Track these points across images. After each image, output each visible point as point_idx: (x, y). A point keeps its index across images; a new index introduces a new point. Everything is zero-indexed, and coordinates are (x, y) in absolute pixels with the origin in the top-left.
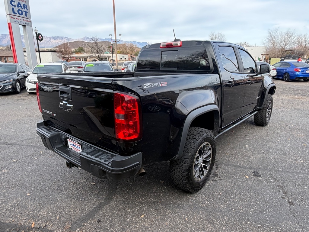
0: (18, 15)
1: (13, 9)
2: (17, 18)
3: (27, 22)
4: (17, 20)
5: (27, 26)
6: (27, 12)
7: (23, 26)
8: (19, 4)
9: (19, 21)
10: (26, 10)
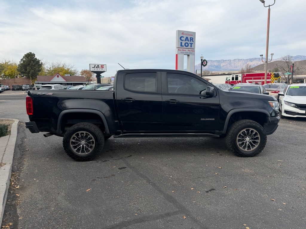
0: (185, 47)
1: (181, 43)
2: (183, 50)
3: (191, 52)
4: (183, 51)
5: (190, 55)
6: (193, 44)
7: (188, 55)
8: (187, 38)
9: (184, 52)
10: (192, 42)
